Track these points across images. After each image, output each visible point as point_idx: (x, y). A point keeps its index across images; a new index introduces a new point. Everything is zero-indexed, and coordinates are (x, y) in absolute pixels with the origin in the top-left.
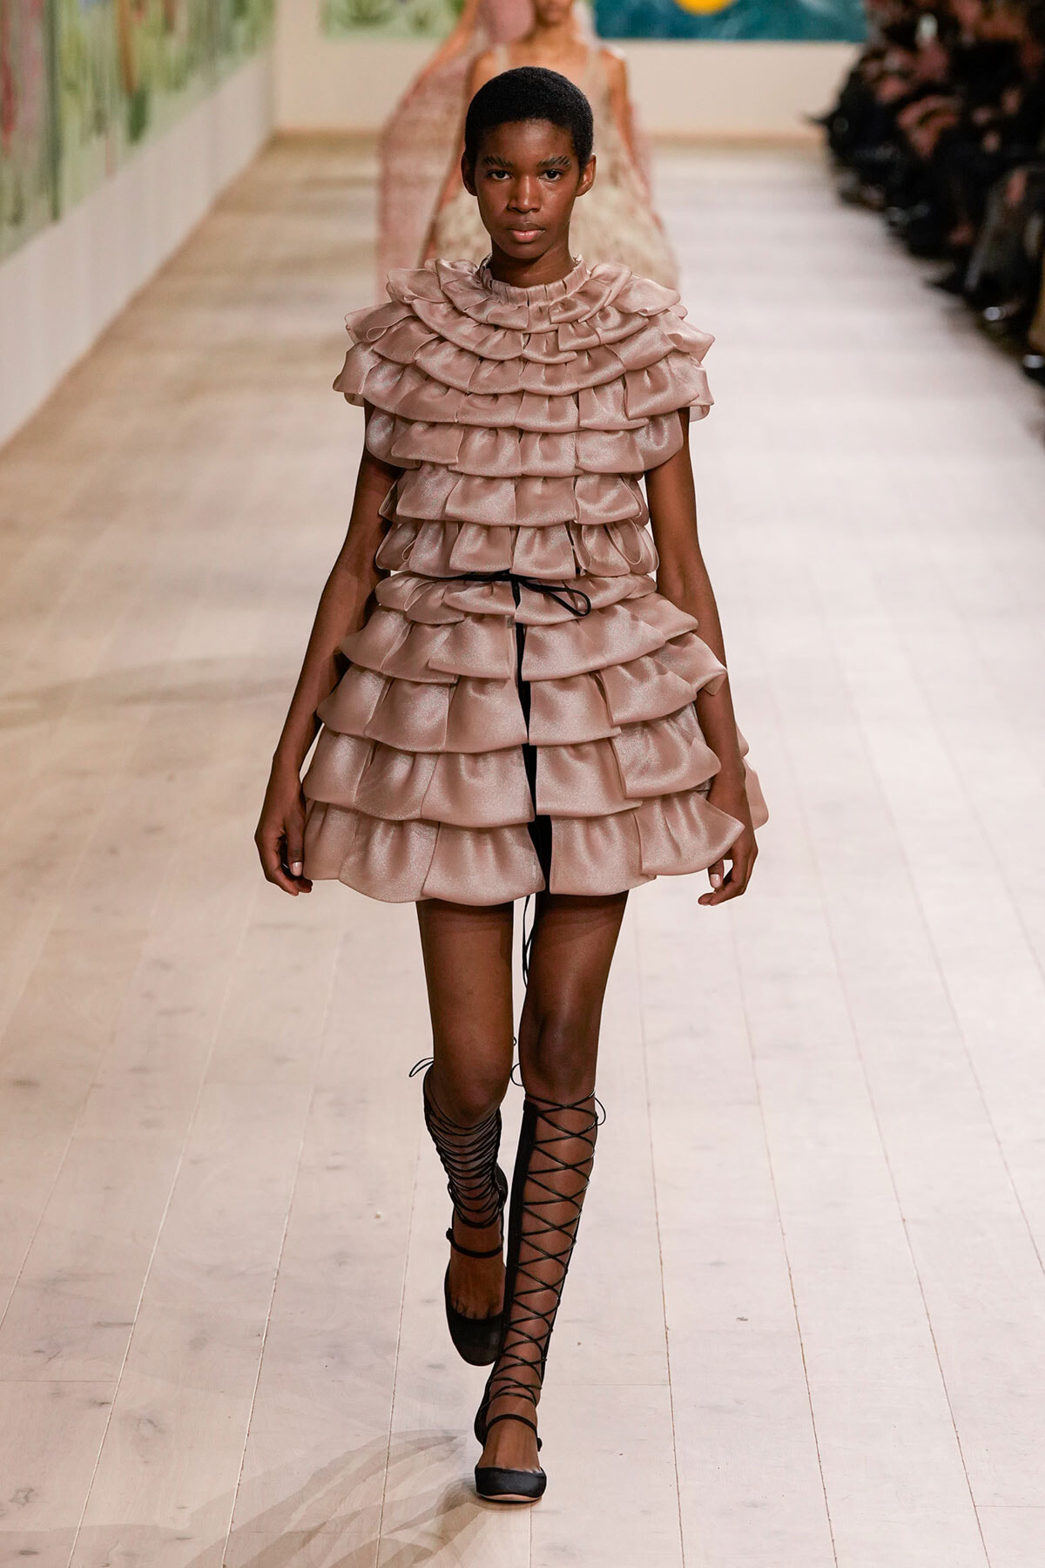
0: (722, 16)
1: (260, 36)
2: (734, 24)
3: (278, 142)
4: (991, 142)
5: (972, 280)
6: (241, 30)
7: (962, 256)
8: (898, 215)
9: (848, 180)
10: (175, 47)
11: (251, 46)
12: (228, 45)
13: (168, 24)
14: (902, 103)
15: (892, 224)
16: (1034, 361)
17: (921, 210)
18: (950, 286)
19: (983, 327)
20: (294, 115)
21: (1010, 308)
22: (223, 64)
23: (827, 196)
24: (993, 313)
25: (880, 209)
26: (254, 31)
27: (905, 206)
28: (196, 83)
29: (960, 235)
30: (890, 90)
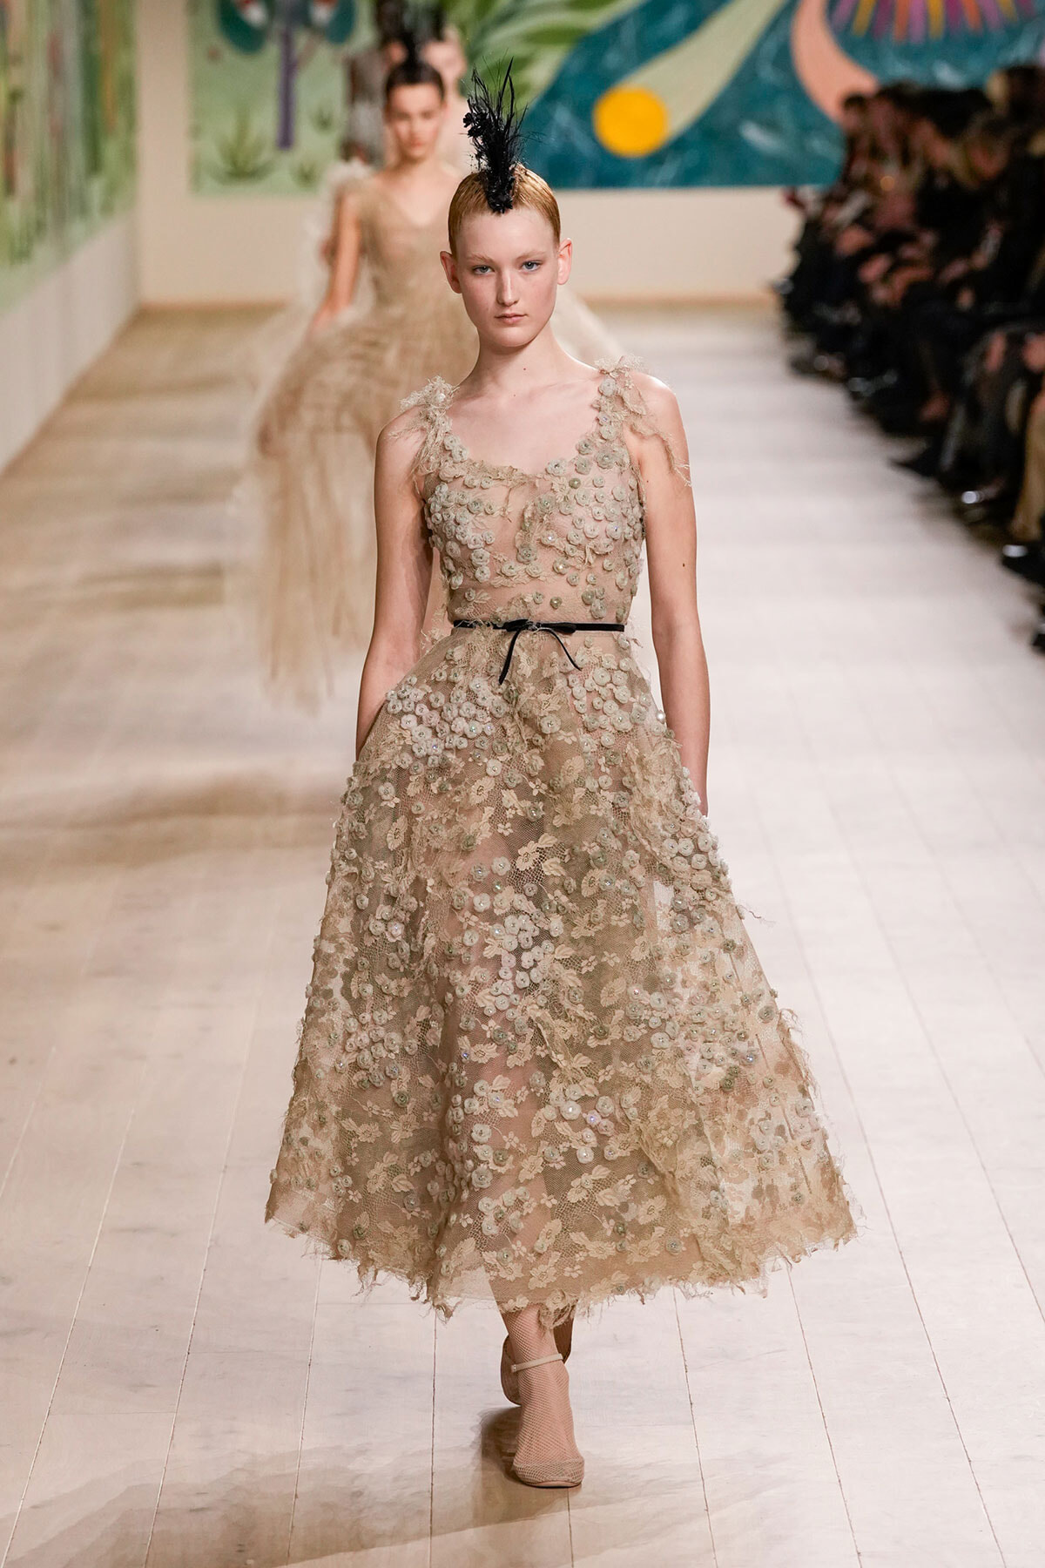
0: (655, 159)
1: (119, 196)
2: (669, 170)
3: (144, 318)
4: (966, 300)
5: (948, 459)
6: (96, 188)
7: (936, 432)
8: (860, 385)
9: (804, 347)
10: (16, 212)
11: (107, 208)
12: (84, 210)
13: (10, 187)
14: (864, 255)
15: (855, 396)
16: (1014, 551)
17: (890, 379)
18: (919, 466)
19: (960, 513)
20: (161, 288)
21: (991, 491)
22: (77, 228)
23: (777, 366)
24: (970, 497)
25: (841, 380)
26: (112, 190)
27: (868, 377)
28: (43, 252)
29: (934, 409)
30: (852, 240)
